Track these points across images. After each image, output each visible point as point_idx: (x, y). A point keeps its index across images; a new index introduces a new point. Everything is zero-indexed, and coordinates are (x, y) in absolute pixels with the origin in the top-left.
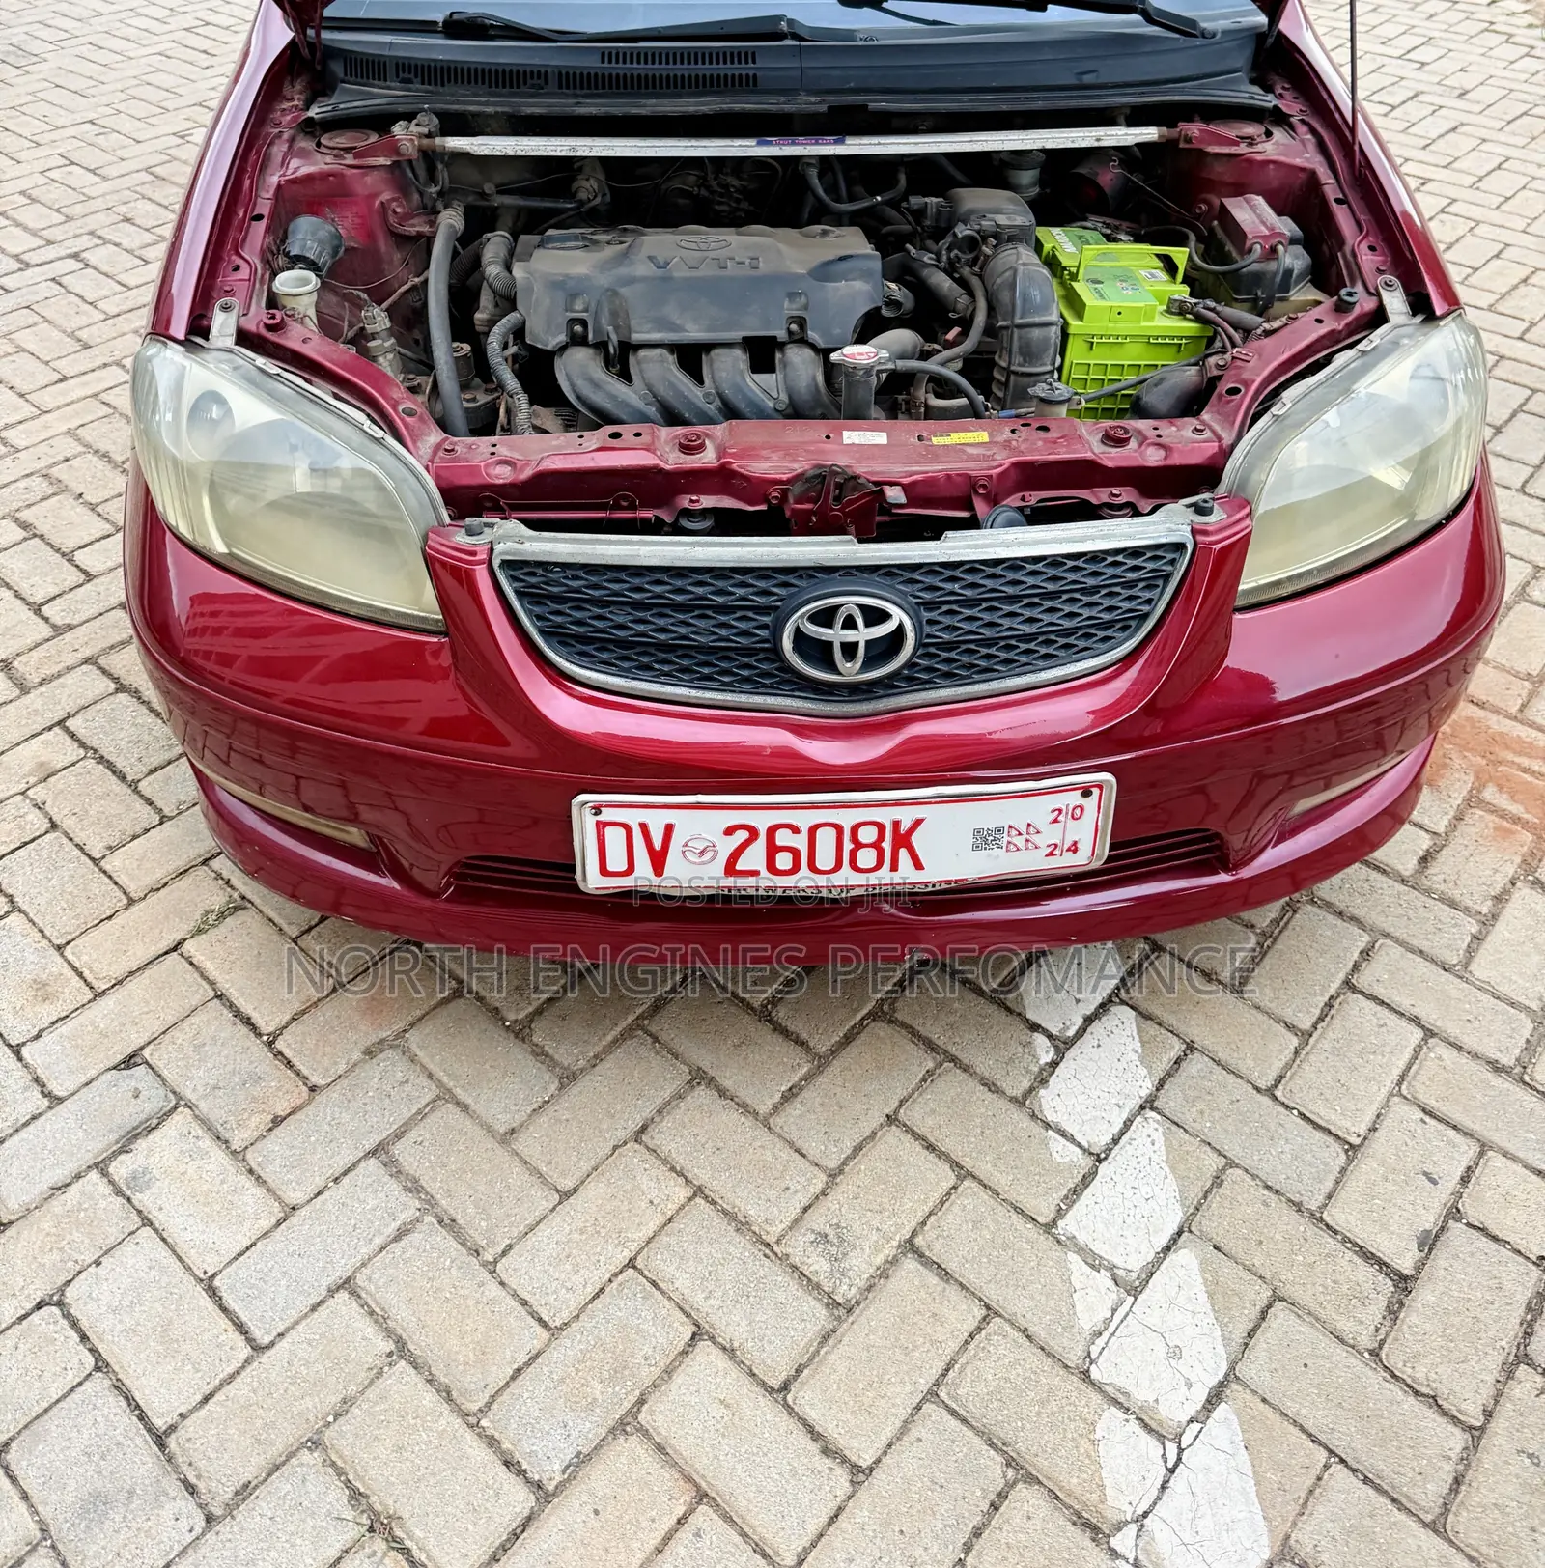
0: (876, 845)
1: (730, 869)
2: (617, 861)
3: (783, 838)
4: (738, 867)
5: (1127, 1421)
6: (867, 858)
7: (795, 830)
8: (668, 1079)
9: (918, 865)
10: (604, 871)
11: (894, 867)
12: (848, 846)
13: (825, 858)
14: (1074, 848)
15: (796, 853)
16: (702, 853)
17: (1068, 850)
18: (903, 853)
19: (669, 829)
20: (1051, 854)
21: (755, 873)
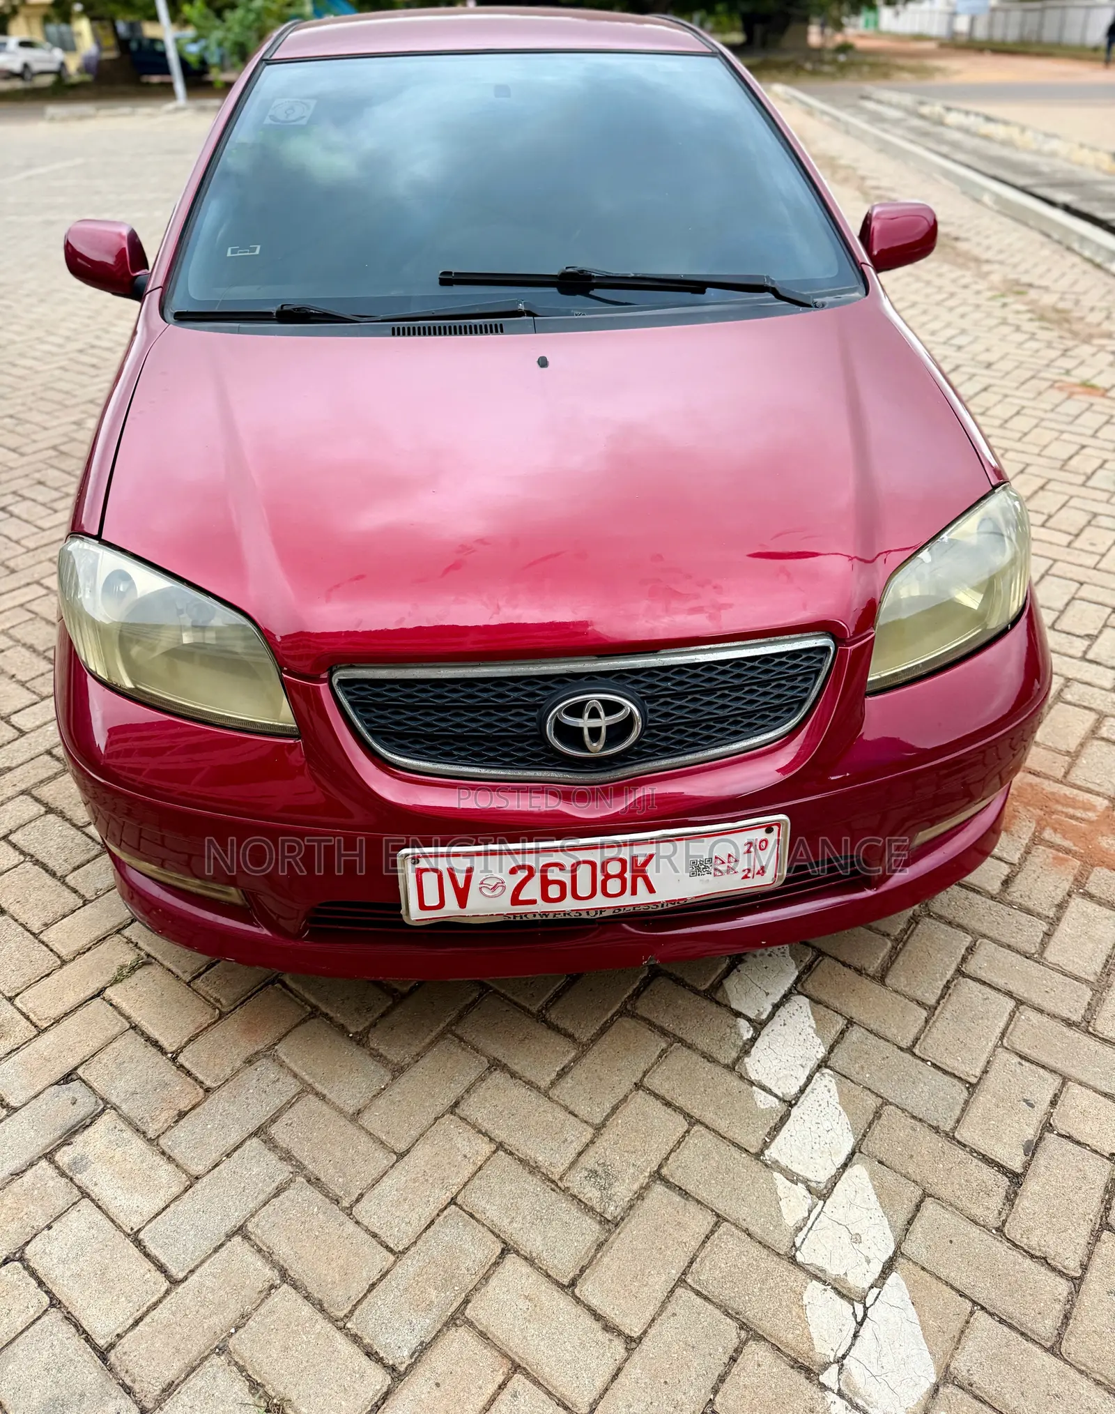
0: (621, 876)
1: (515, 900)
2: (431, 899)
3: (553, 874)
4: (521, 898)
5: (825, 1290)
6: (614, 886)
7: (561, 867)
8: (471, 1068)
9: (651, 890)
10: (422, 906)
11: (634, 892)
12: (600, 877)
13: (584, 888)
14: (762, 871)
15: (562, 885)
16: (494, 888)
17: (758, 873)
18: (640, 881)
19: (470, 870)
20: (746, 877)
21: (533, 902)
